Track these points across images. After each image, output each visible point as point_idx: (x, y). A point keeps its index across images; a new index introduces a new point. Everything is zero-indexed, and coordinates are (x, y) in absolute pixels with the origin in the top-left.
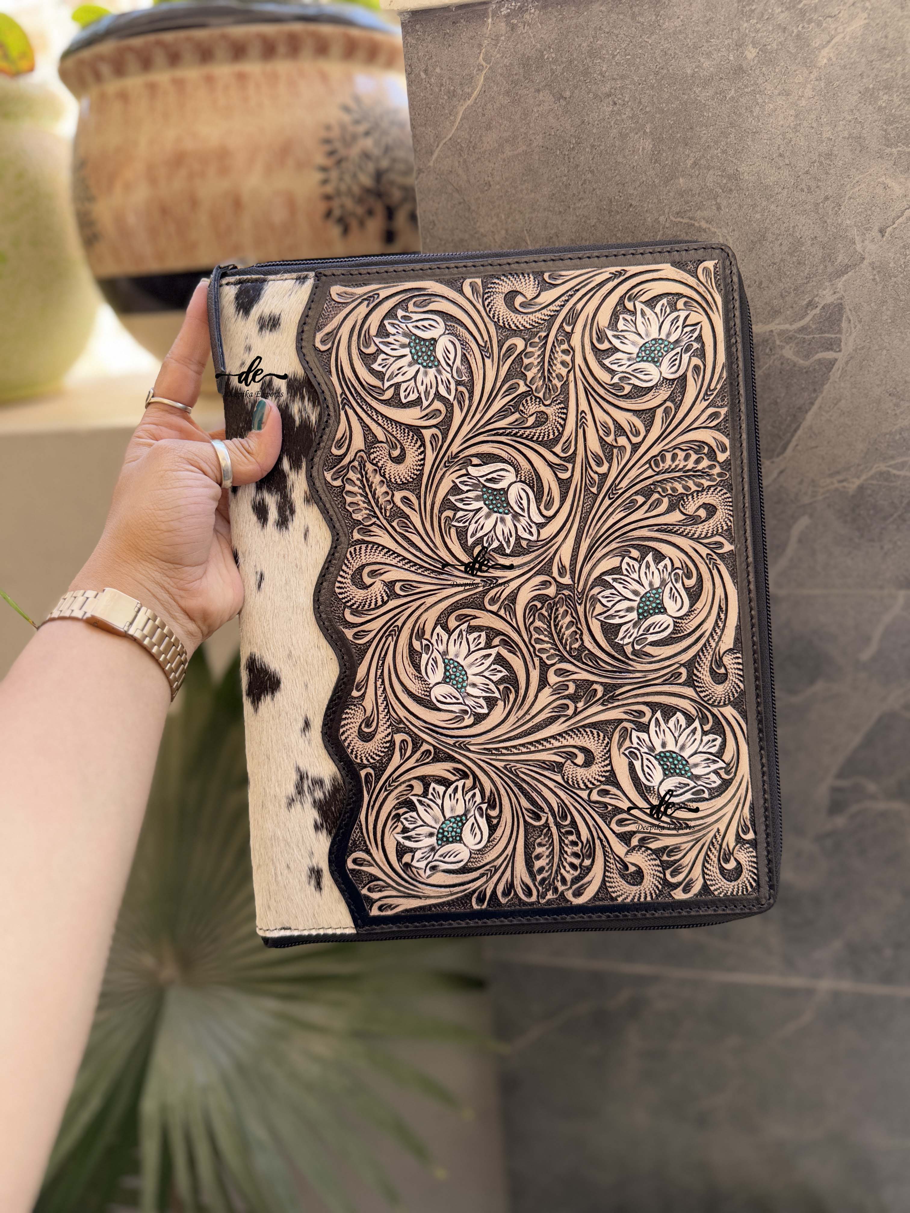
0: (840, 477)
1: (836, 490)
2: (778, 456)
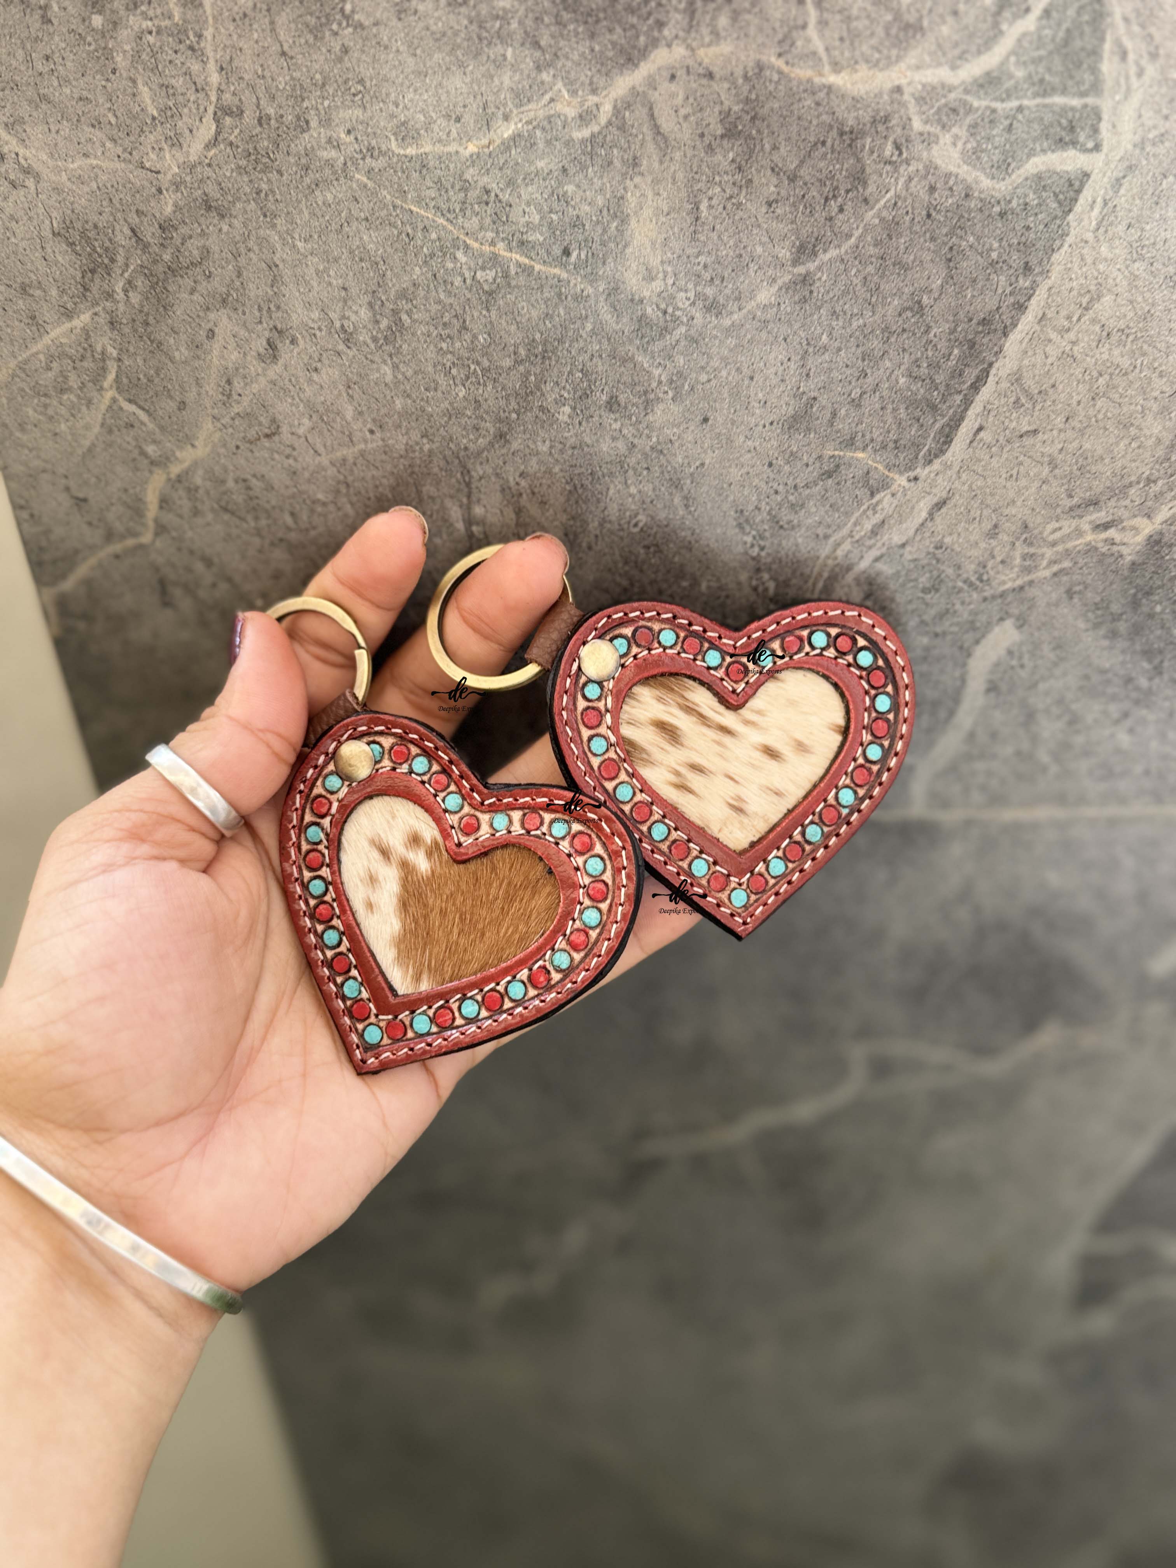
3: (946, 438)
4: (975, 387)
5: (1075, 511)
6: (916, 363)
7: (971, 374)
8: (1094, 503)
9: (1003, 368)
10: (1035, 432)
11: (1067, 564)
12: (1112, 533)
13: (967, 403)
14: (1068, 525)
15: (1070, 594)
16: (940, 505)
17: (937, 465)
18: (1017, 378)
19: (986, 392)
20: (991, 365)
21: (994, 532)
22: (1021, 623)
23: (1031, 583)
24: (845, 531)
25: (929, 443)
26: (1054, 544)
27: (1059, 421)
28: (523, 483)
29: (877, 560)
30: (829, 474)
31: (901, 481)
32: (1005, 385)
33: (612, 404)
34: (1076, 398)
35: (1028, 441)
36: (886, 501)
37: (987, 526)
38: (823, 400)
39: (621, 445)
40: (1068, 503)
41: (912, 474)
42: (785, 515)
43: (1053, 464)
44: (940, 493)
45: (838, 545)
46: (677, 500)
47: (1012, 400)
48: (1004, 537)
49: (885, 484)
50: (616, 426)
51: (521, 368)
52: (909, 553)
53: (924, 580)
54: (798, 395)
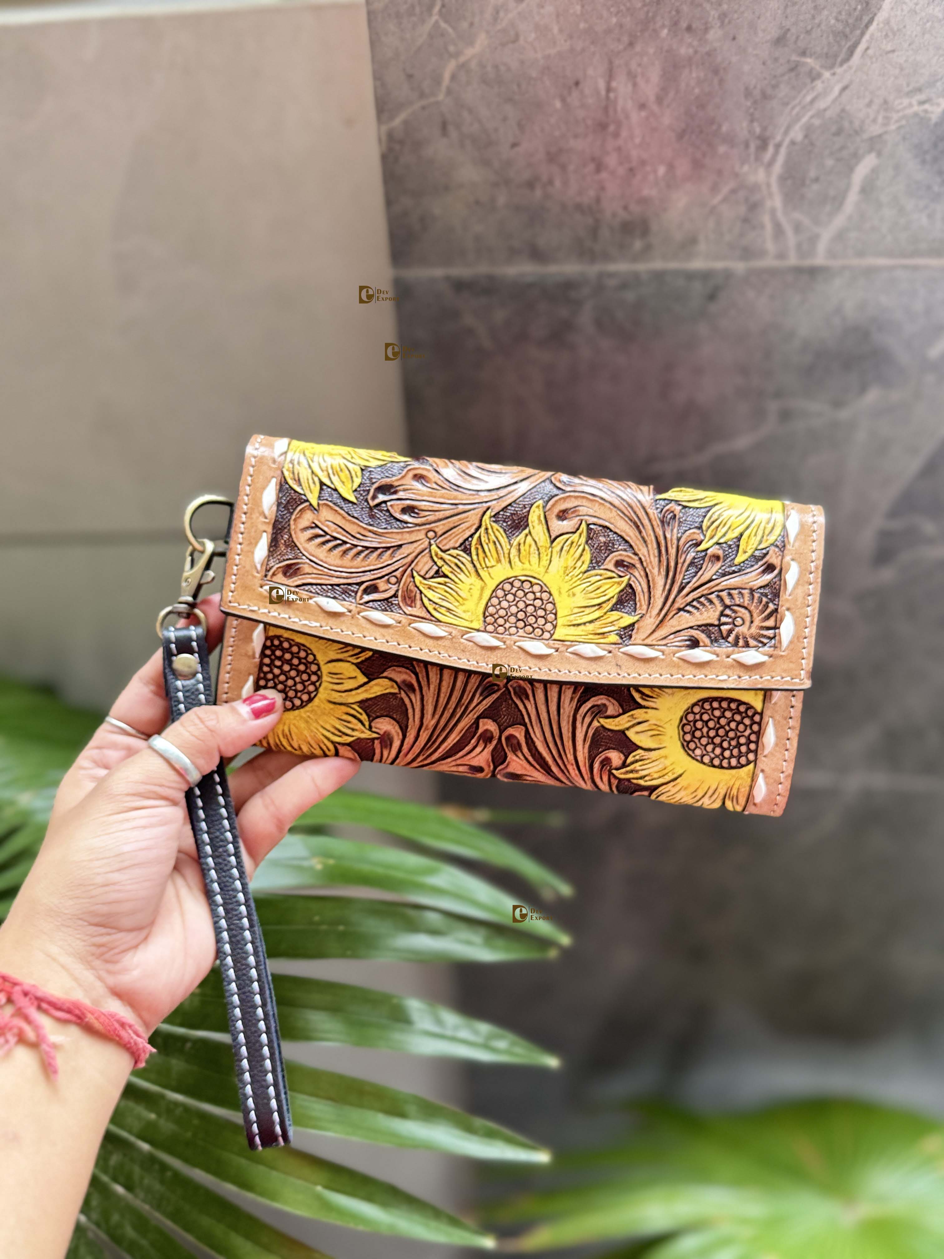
0: (922, 97)
1: (916, 115)
2: (841, 65)
3: (851, 52)
4: (867, 26)
5: (909, 94)
6: (840, 13)
7: (866, 19)
8: (919, 90)
9: (881, 16)
10: (893, 51)
11: (904, 122)
12: (927, 106)
13: (863, 34)
14: (906, 101)
15: (904, 139)
16: (845, 88)
17: (845, 66)
18: (887, 22)
19: (873, 28)
20: (875, 14)
21: (869, 104)
22: (879, 154)
23: (886, 132)
24: (797, 101)
25: (842, 56)
26: (898, 111)
27: (906, 45)
28: (639, 70)
29: (812, 117)
30: (792, 70)
31: (827, 74)
32: (881, 25)
33: (689, 29)
34: (914, 33)
35: (891, 55)
36: (819, 85)
37: (867, 100)
38: (793, 30)
39: (691, 51)
40: (906, 89)
41: (832, 71)
42: (769, 91)
43: (902, 69)
44: (845, 82)
45: (793, 108)
46: (716, 81)
47: (884, 33)
48: (875, 107)
49: (819, 76)
50: (690, 40)
51: (646, 9)
52: (828, 114)
53: (834, 129)
54: (781, 27)
